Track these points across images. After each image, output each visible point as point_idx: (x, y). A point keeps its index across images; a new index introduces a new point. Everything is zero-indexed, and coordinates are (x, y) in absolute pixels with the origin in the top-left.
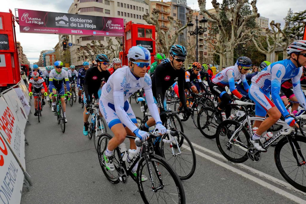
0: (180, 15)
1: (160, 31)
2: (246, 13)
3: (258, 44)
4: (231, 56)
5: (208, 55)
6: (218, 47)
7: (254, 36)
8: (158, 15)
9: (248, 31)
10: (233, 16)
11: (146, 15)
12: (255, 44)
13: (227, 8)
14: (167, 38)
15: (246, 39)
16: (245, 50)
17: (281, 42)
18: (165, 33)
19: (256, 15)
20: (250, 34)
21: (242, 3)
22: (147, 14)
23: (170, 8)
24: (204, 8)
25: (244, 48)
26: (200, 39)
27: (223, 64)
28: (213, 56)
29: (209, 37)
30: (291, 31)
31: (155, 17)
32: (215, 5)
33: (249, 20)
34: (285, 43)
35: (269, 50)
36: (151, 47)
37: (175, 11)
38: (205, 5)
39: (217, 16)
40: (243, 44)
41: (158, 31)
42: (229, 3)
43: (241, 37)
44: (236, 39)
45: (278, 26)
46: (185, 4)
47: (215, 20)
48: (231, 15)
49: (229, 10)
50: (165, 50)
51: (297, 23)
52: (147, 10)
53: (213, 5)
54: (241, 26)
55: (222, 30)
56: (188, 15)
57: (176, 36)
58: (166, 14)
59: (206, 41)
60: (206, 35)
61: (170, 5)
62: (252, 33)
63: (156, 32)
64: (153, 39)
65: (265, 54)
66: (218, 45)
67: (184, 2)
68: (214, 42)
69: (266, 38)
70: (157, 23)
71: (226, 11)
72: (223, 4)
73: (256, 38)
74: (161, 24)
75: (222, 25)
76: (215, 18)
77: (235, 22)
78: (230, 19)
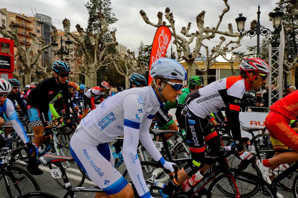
0: (45, 33)
1: (19, 47)
2: (108, 40)
3: (119, 68)
4: (94, 77)
5: (74, 74)
6: (83, 67)
7: (115, 60)
8: (17, 30)
9: (110, 55)
10: (95, 41)
11: (2, 27)
12: (116, 67)
13: (91, 34)
14: (28, 55)
15: (108, 63)
16: (108, 72)
17: (137, 67)
18: (27, 49)
19: (115, 43)
20: (111, 58)
21: (103, 31)
22: (2, 25)
23: (33, 24)
24: (68, 30)
25: (107, 70)
26: (66, 58)
27: (88, 84)
28: (78, 76)
29: (75, 57)
30: (143, 59)
31: (13, 31)
32: (79, 29)
33: (110, 47)
34: (139, 68)
35: (128, 73)
36: (9, 63)
37: (39, 28)
38: (69, 28)
39: (81, 39)
40: (106, 66)
41: (17, 46)
42: (93, 29)
43: (104, 60)
44: (99, 62)
45: (133, 54)
46: (50, 22)
47: (79, 43)
48: (94, 40)
49: (92, 35)
50: (26, 67)
51: (147, 53)
52: (4, 21)
53: (77, 29)
54: (103, 51)
55: (86, 53)
56: (53, 35)
57: (39, 54)
58: (28, 29)
59: (72, 61)
60: (72, 56)
61: (34, 21)
62: (113, 58)
63: (15, 47)
64: (11, 54)
65: (124, 76)
66: (83, 66)
67: (49, 20)
68: (80, 63)
69: (124, 63)
70: (16, 37)
71: (90, 36)
72: (88, 29)
73: (116, 62)
74: (22, 39)
75: (85, 49)
76: (79, 41)
77: (97, 47)
78: (94, 44)
